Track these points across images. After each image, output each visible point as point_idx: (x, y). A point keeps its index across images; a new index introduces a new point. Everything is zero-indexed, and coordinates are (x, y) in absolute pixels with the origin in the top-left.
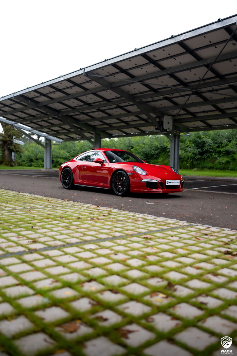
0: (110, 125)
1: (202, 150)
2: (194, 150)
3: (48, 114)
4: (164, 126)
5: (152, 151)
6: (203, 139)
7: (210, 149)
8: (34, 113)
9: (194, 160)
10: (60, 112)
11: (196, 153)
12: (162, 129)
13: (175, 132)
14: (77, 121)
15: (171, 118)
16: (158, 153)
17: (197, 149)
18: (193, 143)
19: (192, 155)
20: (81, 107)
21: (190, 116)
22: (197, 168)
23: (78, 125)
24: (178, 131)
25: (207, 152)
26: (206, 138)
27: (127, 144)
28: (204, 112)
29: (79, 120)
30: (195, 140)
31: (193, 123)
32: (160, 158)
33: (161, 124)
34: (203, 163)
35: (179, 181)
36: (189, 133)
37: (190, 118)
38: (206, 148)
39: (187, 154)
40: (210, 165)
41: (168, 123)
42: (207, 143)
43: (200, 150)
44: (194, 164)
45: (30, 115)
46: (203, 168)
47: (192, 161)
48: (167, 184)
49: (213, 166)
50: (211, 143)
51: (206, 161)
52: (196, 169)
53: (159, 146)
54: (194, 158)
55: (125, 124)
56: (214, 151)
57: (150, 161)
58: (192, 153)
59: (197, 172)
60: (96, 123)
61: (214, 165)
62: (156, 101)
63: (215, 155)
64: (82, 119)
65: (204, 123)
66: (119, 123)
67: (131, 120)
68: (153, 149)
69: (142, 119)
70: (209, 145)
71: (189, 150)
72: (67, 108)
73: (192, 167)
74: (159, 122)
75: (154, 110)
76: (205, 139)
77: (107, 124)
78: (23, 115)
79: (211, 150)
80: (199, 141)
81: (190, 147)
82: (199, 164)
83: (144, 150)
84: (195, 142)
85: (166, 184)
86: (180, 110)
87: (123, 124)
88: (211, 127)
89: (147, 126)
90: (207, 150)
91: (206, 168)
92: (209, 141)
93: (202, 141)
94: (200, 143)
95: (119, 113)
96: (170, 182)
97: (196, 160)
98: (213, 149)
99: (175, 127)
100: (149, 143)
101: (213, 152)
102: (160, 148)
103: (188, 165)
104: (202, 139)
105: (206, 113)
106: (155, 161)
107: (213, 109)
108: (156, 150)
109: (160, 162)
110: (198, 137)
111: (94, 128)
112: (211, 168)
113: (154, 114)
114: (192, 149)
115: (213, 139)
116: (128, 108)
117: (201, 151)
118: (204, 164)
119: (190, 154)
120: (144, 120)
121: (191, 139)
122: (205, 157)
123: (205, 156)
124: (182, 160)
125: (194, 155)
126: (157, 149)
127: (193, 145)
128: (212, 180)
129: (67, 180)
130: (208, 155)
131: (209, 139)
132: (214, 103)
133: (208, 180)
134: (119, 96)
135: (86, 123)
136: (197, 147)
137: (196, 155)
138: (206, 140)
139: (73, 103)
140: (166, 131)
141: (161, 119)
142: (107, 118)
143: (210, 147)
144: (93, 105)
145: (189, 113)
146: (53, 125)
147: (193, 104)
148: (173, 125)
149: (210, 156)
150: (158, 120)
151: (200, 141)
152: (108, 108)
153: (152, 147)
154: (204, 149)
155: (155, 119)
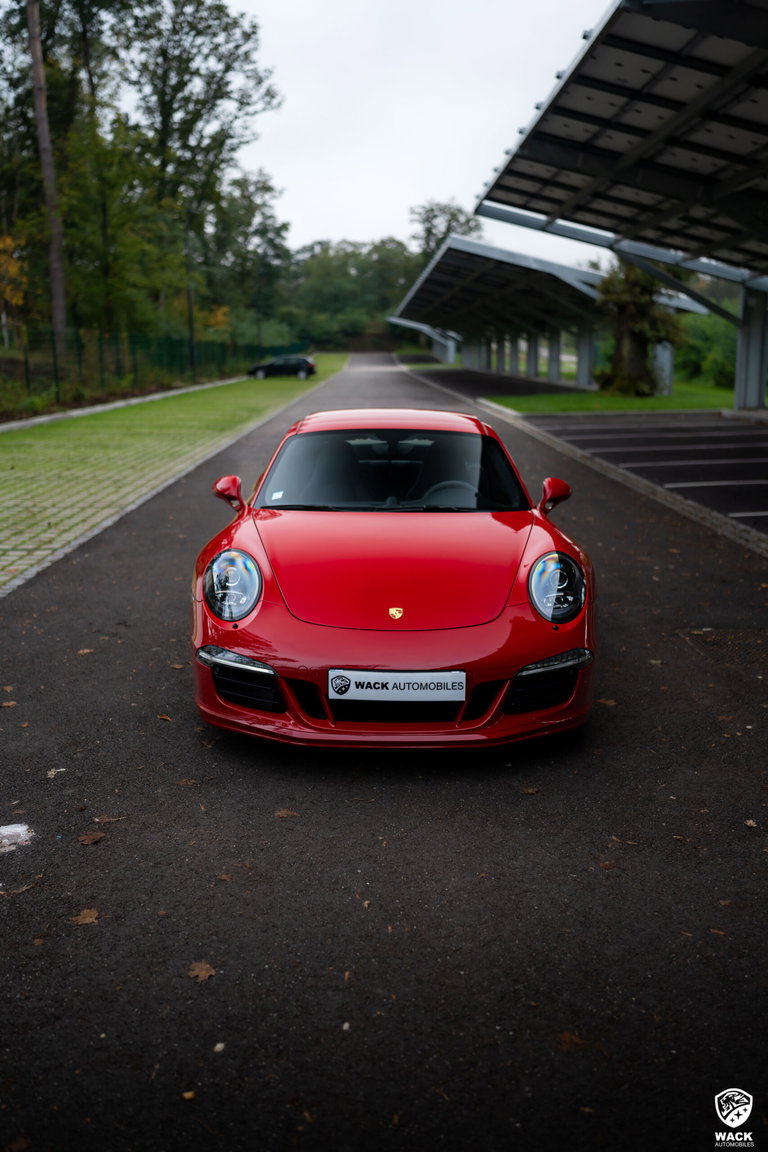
48: (341, 692)
85: (333, 695)
96: (360, 685)
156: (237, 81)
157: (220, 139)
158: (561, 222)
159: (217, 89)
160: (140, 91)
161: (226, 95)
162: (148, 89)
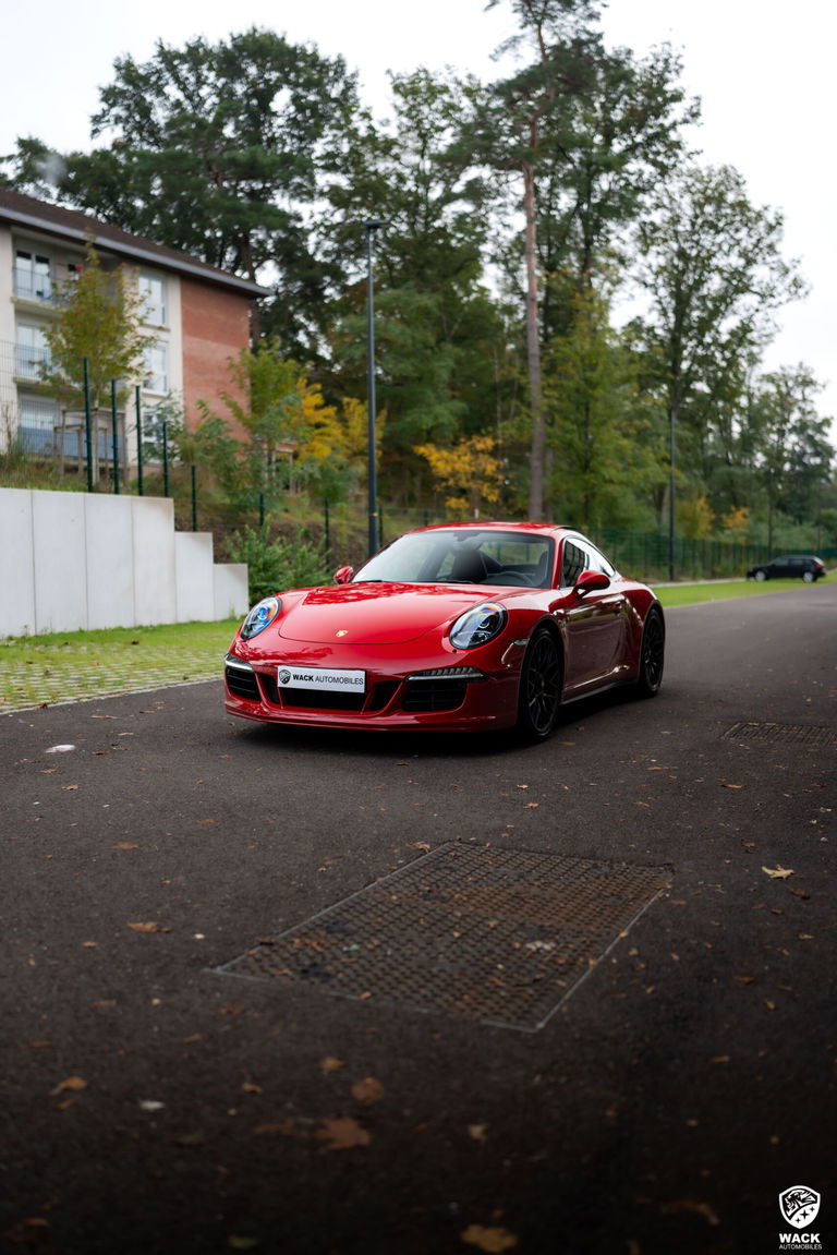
35: (359, 675)
48: (285, 682)
96: (296, 677)
156: (760, 274)
157: (741, 335)
159: (738, 283)
160: (656, 293)
161: (745, 289)
162: (663, 292)
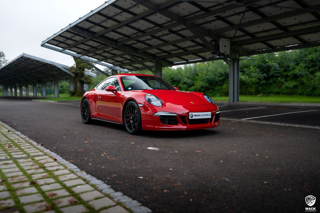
0: (168, 53)
1: (268, 74)
2: (259, 75)
3: (108, 44)
4: (220, 49)
5: (217, 78)
6: (269, 63)
7: (276, 73)
8: (95, 44)
9: (259, 86)
10: (118, 41)
11: (261, 78)
12: (218, 53)
13: (234, 55)
14: (136, 50)
15: (228, 41)
16: (222, 80)
17: (262, 74)
18: (258, 68)
19: (257, 80)
20: (136, 35)
21: (249, 37)
22: (263, 93)
23: (137, 54)
24: (237, 55)
25: (273, 76)
26: (272, 62)
27: (192, 72)
28: (264, 31)
29: (138, 49)
30: (259, 65)
31: (253, 45)
32: (224, 85)
33: (217, 47)
34: (268, 88)
35: (210, 113)
36: (250, 56)
37: (249, 39)
38: (272, 73)
39: (251, 79)
40: (277, 90)
41: (225, 46)
42: (273, 67)
43: (265, 75)
44: (259, 89)
45: (93, 47)
46: (269, 94)
47: (257, 87)
48: (192, 117)
49: (279, 91)
50: (277, 67)
51: (272, 86)
52: (261, 95)
53: (223, 72)
54: (259, 83)
55: (183, 51)
56: (280, 75)
57: (214, 88)
58: (256, 78)
59: (261, 98)
60: (154, 51)
61: (281, 89)
62: (210, 22)
63: (281, 80)
64: (141, 48)
65: (265, 44)
66: (177, 49)
67: (188, 46)
68: (218, 76)
69: (198, 44)
70: (275, 69)
71: (254, 75)
72: (123, 37)
73: (257, 93)
74: (215, 46)
75: (209, 32)
76: (270, 63)
77: (166, 52)
78: (87, 48)
79: (277, 75)
80: (263, 66)
81: (255, 72)
82: (265, 90)
83: (208, 77)
84: (259, 67)
85: (190, 118)
86: (236, 31)
87: (181, 51)
88: (274, 49)
89: (205, 52)
90: (273, 75)
91: (273, 93)
92: (275, 65)
93: (267, 66)
94: (265, 67)
95: (174, 39)
96: (195, 115)
97: (262, 85)
98: (279, 73)
99: (233, 50)
100: (213, 69)
101: (279, 77)
102: (224, 74)
103: (252, 91)
104: (267, 63)
105: (267, 32)
106: (220, 87)
107: (274, 26)
108: (220, 77)
109: (225, 89)
110: (262, 62)
111: (154, 56)
112: (277, 94)
113: (210, 38)
114: (256, 74)
115: (279, 64)
116: (182, 33)
117: (267, 76)
118: (270, 89)
119: (254, 80)
120: (201, 45)
121: (256, 64)
122: (271, 83)
123: (271, 81)
124: (247, 86)
125: (259, 81)
126: (222, 75)
127: (258, 70)
128: (274, 107)
129: (86, 113)
130: (274, 80)
131: (274, 62)
132: (273, 20)
133: (271, 107)
134: (169, 19)
135: (144, 52)
136: (263, 72)
137: (261, 80)
138: (272, 65)
139: (127, 31)
140: (223, 54)
141: (217, 42)
142: (163, 45)
143: (276, 72)
144: (146, 31)
145: (247, 33)
146: (115, 55)
147: (250, 23)
148: (231, 49)
149: (276, 81)
150: (214, 43)
151: (265, 66)
152: (162, 34)
153: (217, 73)
154: (269, 74)
155: (211, 43)
158: (67, 50)
